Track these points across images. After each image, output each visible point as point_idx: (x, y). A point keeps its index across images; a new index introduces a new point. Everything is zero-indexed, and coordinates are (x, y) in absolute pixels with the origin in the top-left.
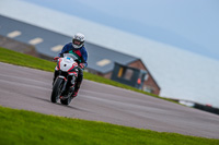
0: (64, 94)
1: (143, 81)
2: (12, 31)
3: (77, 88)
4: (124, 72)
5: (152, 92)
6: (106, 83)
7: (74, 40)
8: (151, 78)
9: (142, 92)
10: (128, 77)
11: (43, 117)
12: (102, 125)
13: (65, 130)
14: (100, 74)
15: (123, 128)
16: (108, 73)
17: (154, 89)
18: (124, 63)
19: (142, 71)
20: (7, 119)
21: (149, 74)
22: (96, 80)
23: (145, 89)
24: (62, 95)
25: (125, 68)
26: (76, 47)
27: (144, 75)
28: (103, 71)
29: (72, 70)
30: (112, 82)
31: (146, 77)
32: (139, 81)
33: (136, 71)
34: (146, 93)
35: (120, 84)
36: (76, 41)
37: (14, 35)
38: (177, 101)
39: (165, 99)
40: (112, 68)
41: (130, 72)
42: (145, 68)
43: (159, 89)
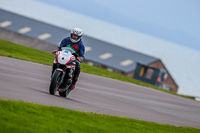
0: (62, 86)
1: (162, 79)
2: (43, 33)
3: (75, 81)
4: (145, 71)
5: (171, 89)
6: (129, 81)
7: (72, 35)
8: (170, 77)
9: (162, 90)
10: (149, 76)
11: (71, 112)
12: (125, 120)
13: (91, 125)
14: (123, 73)
15: (144, 123)
16: (130, 72)
17: (173, 87)
18: (145, 63)
19: (162, 70)
20: (38, 115)
21: (168, 73)
22: (119, 79)
23: (165, 87)
24: (61, 87)
25: (146, 68)
26: (73, 41)
27: (163, 74)
28: (127, 70)
29: (70, 63)
30: (135, 80)
31: (166, 76)
32: (159, 80)
33: (156, 70)
34: (165, 91)
35: (141, 83)
36: (74, 35)
37: (44, 37)
38: (193, 98)
39: (182, 96)
40: (134, 68)
41: (150, 71)
42: (164, 68)
43: (177, 87)
